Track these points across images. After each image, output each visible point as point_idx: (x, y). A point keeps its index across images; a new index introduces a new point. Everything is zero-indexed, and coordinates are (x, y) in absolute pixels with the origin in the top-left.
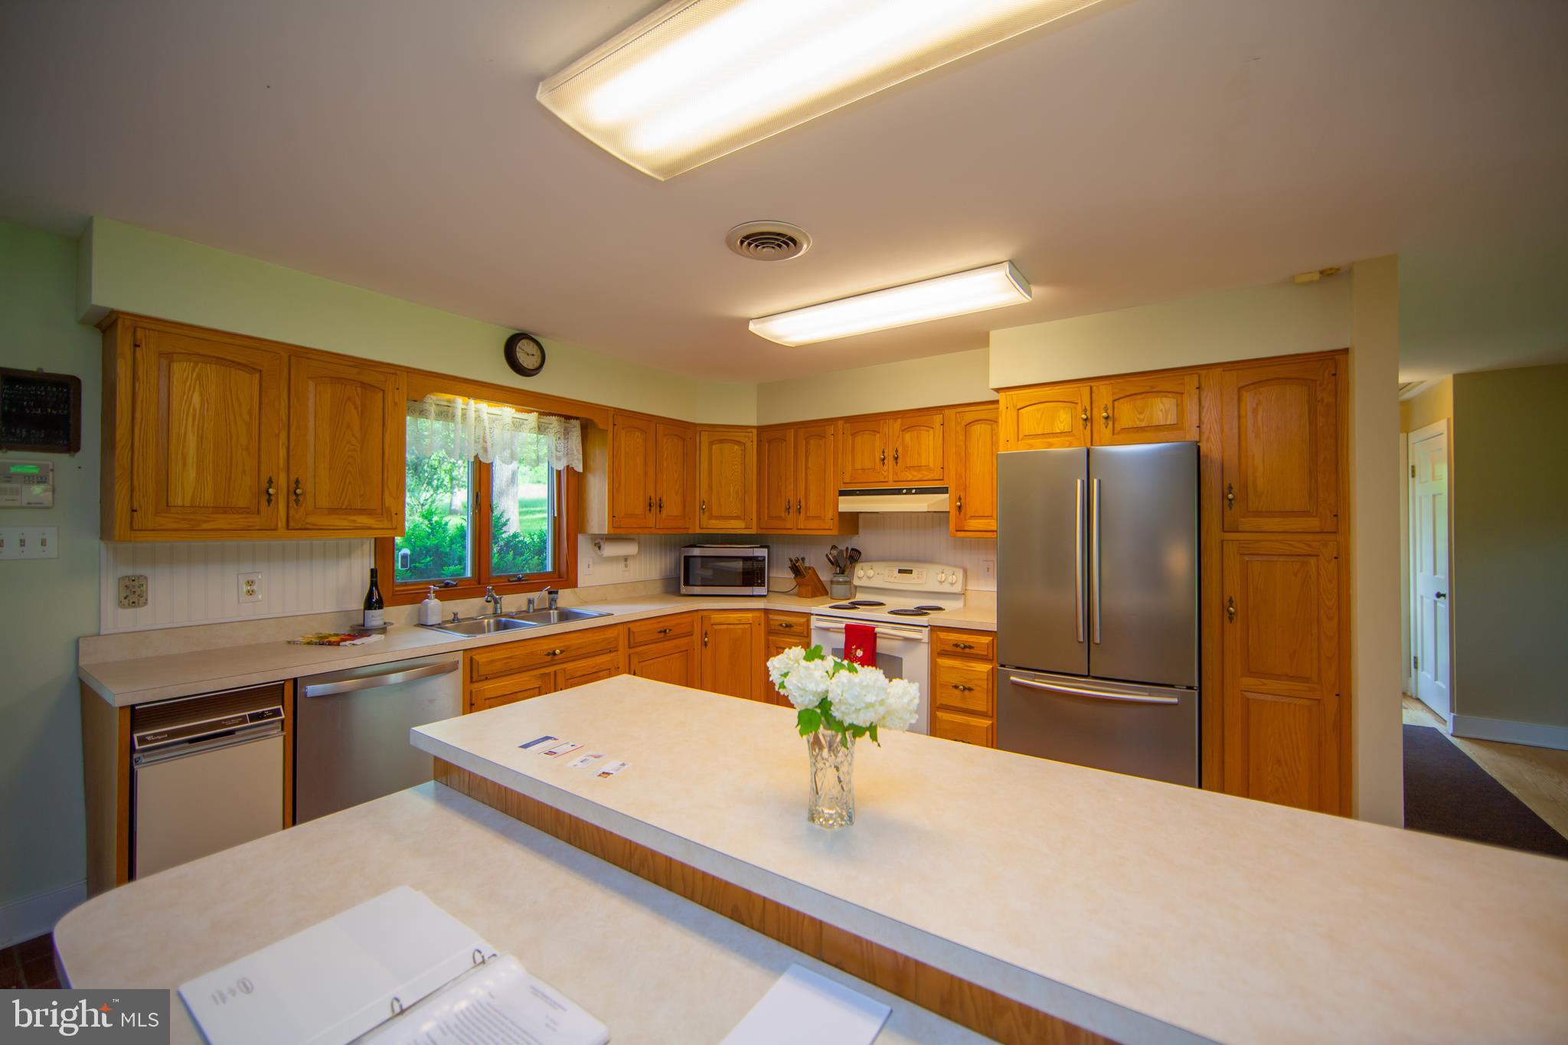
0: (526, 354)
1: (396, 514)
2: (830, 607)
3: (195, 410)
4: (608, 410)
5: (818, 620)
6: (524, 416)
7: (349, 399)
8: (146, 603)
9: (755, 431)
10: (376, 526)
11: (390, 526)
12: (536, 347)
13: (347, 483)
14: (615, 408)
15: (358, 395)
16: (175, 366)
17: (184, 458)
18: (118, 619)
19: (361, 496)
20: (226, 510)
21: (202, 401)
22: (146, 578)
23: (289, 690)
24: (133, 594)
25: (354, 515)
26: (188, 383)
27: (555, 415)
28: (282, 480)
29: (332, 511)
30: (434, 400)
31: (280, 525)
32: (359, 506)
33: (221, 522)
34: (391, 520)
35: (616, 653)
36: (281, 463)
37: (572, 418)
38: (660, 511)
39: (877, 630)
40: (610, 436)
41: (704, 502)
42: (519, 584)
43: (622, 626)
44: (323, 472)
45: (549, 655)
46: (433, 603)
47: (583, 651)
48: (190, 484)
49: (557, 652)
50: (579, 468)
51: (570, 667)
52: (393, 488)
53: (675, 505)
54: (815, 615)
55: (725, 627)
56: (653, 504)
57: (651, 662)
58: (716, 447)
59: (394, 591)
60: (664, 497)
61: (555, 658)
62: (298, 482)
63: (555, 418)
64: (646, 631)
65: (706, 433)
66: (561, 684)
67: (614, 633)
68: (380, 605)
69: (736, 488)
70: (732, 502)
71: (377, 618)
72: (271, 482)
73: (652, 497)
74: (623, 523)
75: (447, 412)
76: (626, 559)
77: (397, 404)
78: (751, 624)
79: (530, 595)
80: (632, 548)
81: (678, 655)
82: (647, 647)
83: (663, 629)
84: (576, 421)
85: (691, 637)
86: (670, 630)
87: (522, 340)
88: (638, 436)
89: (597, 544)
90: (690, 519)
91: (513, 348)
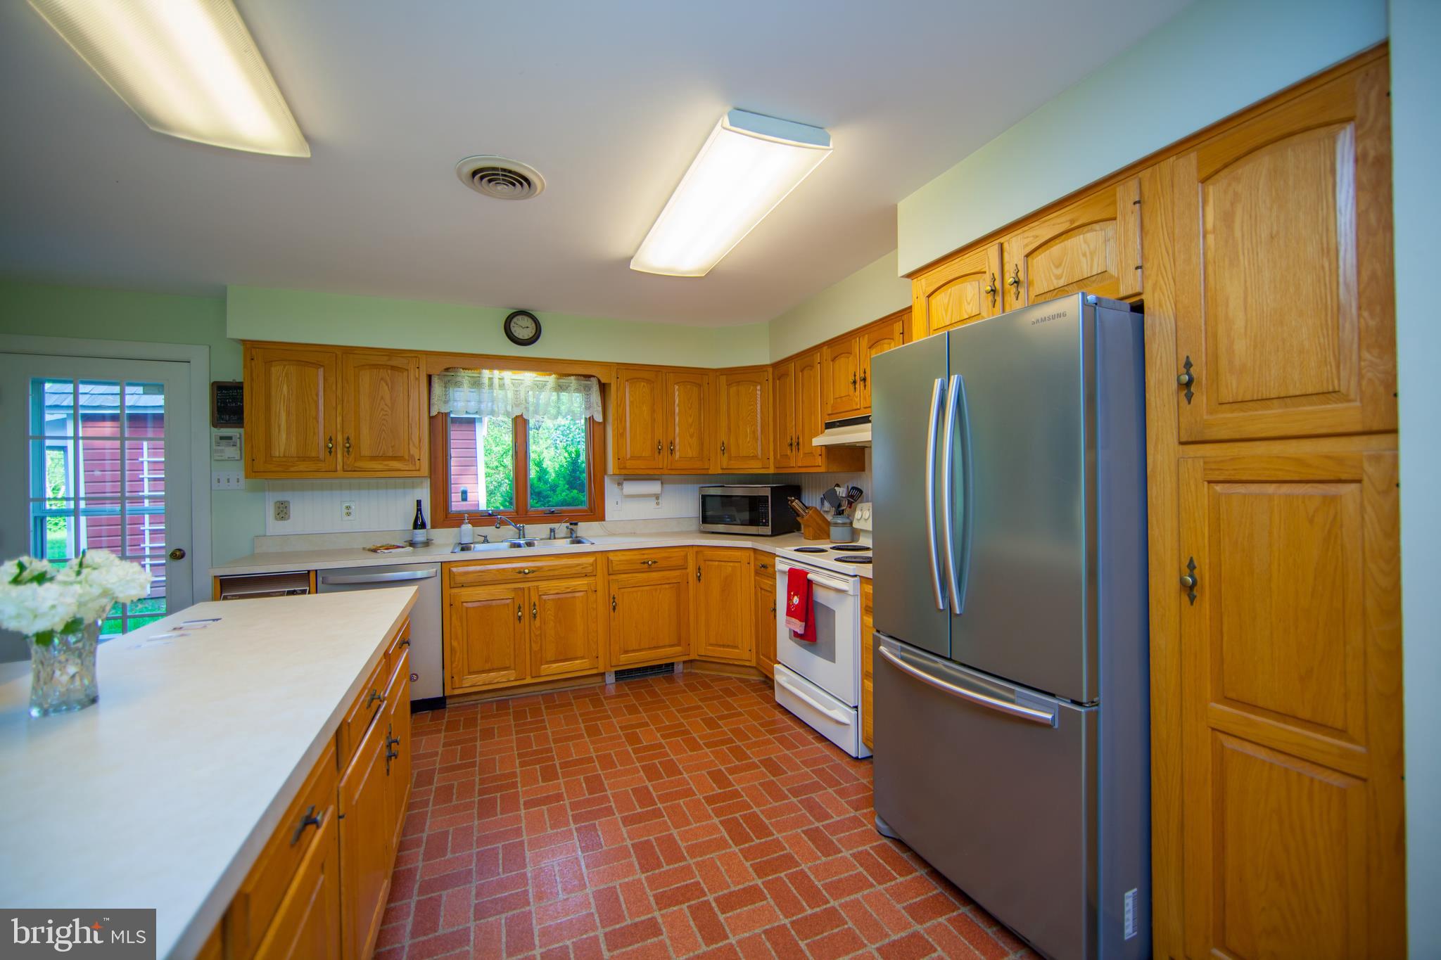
0: (523, 329)
1: (419, 460)
2: (795, 550)
3: (284, 396)
4: (610, 366)
5: (781, 562)
6: (547, 378)
7: (382, 379)
8: (289, 518)
9: (770, 370)
10: (403, 469)
11: (414, 469)
12: (530, 320)
13: (382, 438)
14: (618, 364)
15: (388, 375)
16: (273, 370)
17: (279, 426)
18: (276, 527)
19: (392, 447)
20: (304, 459)
21: (288, 392)
22: (289, 502)
23: (312, 576)
24: (282, 512)
25: (389, 460)
26: (280, 379)
27: (573, 375)
28: (340, 438)
29: (373, 458)
30: (465, 376)
31: (338, 468)
32: (390, 454)
33: (302, 466)
34: (415, 464)
35: (594, 578)
36: (339, 426)
37: (588, 377)
38: (672, 454)
39: (810, 576)
40: (613, 388)
41: (723, 443)
42: (551, 516)
43: (600, 554)
44: (365, 431)
45: (520, 572)
46: (467, 527)
47: (556, 573)
48: (283, 443)
49: (527, 571)
50: (599, 418)
51: (543, 585)
52: (416, 440)
53: (691, 447)
54: (779, 556)
55: (717, 563)
56: (662, 447)
57: (634, 589)
58: (733, 389)
59: (446, 517)
60: (677, 440)
61: (527, 576)
62: (348, 439)
63: (572, 378)
64: (627, 561)
65: (724, 377)
66: (535, 599)
67: (591, 560)
68: (423, 526)
69: (753, 429)
70: (749, 442)
71: (420, 535)
72: (331, 439)
73: (661, 441)
74: (629, 464)
75: (477, 383)
76: (657, 498)
77: (417, 379)
78: (740, 562)
79: (553, 526)
80: (655, 487)
81: (667, 586)
82: (630, 575)
83: (646, 561)
84: (592, 379)
85: (684, 571)
86: (655, 562)
87: (520, 317)
88: (644, 386)
89: (620, 484)
90: (709, 460)
91: (512, 324)
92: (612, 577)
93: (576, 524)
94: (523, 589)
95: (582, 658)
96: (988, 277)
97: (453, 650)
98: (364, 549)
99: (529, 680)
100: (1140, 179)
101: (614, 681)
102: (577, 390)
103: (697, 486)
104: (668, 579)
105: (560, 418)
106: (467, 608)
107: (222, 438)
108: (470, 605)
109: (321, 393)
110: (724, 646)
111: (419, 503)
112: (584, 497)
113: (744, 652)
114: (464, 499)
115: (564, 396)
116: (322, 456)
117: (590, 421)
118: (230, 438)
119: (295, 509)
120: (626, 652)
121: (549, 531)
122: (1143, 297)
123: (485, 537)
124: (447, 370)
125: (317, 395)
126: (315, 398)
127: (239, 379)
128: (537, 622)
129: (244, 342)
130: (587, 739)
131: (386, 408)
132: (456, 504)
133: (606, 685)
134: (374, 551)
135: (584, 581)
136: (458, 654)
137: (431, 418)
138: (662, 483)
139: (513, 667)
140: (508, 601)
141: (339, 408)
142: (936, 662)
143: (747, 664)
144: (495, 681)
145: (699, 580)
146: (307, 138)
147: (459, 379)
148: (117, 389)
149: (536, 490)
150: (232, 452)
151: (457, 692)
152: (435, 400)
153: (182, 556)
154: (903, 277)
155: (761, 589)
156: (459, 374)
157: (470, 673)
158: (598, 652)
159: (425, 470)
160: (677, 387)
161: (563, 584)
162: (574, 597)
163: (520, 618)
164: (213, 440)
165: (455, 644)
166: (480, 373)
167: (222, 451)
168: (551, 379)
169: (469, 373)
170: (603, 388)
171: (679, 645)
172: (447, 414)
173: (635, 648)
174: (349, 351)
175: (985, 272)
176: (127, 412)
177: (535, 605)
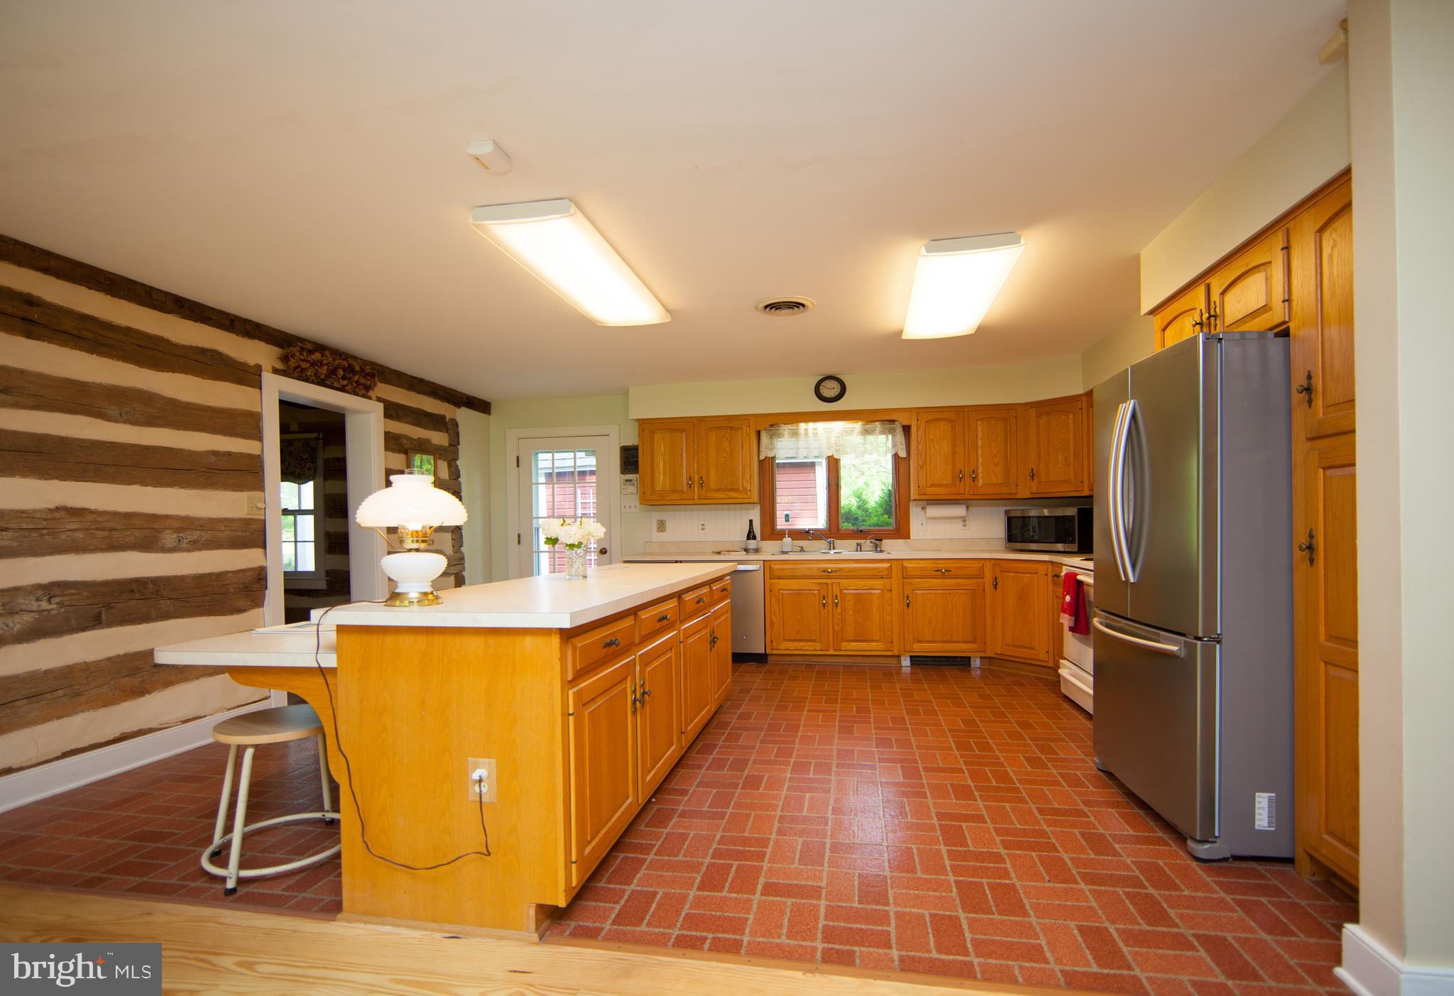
0: (830, 390)
1: (751, 492)
2: (1082, 559)
3: (662, 453)
4: (909, 411)
7: (723, 437)
8: (665, 531)
9: (1084, 399)
10: (739, 498)
11: (747, 498)
12: (836, 383)
13: (724, 478)
15: (728, 434)
16: (655, 436)
17: (659, 471)
18: (658, 537)
19: (731, 482)
20: (673, 492)
21: (664, 450)
22: (665, 521)
24: (661, 526)
25: (729, 492)
26: (660, 442)
28: (696, 478)
29: (718, 490)
30: (786, 429)
31: (696, 498)
32: (730, 487)
33: (673, 497)
34: (748, 494)
35: (889, 580)
36: (695, 470)
37: (892, 421)
38: (974, 481)
39: (1079, 577)
40: (913, 429)
41: (1032, 470)
42: (859, 534)
43: (895, 562)
44: (712, 473)
45: (824, 571)
46: (787, 540)
47: (854, 574)
48: (661, 481)
49: (830, 571)
50: (903, 454)
51: (844, 582)
52: (747, 476)
53: (995, 475)
54: (1066, 565)
55: (1013, 574)
56: (964, 476)
57: (929, 591)
58: (1043, 421)
59: (772, 533)
60: (980, 470)
61: (830, 574)
62: (701, 478)
63: (878, 423)
64: (921, 568)
65: (1034, 409)
66: (837, 592)
67: (886, 565)
68: (754, 538)
69: (1064, 455)
70: (1060, 468)
71: (752, 544)
72: (690, 478)
73: (963, 471)
74: (928, 491)
75: (795, 434)
76: (964, 521)
77: (748, 434)
78: (1037, 573)
79: (859, 541)
80: (960, 511)
81: (962, 591)
82: (924, 580)
83: (940, 569)
84: (896, 423)
85: (979, 580)
86: (949, 571)
87: (827, 381)
88: (944, 425)
89: (923, 508)
90: (1017, 485)
91: (821, 387)
92: (905, 580)
93: (881, 540)
94: (828, 584)
95: (878, 641)
96: (1198, 312)
97: (772, 623)
98: (713, 552)
99: (831, 652)
100: (1288, 229)
101: (909, 665)
102: (883, 433)
103: (1002, 510)
104: (963, 585)
105: (866, 455)
106: (783, 594)
107: (626, 481)
108: (785, 592)
109: (684, 449)
110: (1020, 647)
111: (751, 521)
112: (892, 520)
113: (1042, 653)
114: (787, 520)
115: (871, 438)
116: (685, 490)
117: (896, 457)
118: (631, 480)
119: (669, 525)
120: (920, 642)
121: (856, 545)
122: (1290, 324)
123: (802, 548)
124: (772, 426)
125: (682, 450)
126: (681, 452)
127: (636, 443)
128: (839, 610)
129: (638, 420)
130: (869, 690)
131: (727, 456)
132: (781, 524)
133: (902, 666)
134: (719, 553)
135: (881, 582)
136: (776, 625)
137: (761, 462)
138: (967, 508)
139: (818, 640)
140: (816, 592)
141: (696, 459)
142: (1120, 622)
143: (1044, 664)
144: (805, 648)
145: (996, 588)
146: (668, 311)
147: (781, 432)
148: (572, 455)
149: (854, 516)
150: (632, 489)
151: (775, 652)
152: (763, 447)
153: (606, 552)
154: (1145, 315)
155: (1057, 597)
156: (781, 428)
157: (785, 640)
158: (892, 638)
159: (755, 498)
160: (979, 423)
161: (862, 583)
162: (871, 593)
163: (824, 605)
164: (622, 482)
165: (774, 618)
166: (797, 426)
167: (627, 489)
168: (857, 426)
169: (790, 427)
170: (907, 430)
171: (974, 642)
172: (774, 458)
173: (928, 640)
174: (701, 419)
175: (1196, 309)
176: (578, 470)
177: (836, 596)
